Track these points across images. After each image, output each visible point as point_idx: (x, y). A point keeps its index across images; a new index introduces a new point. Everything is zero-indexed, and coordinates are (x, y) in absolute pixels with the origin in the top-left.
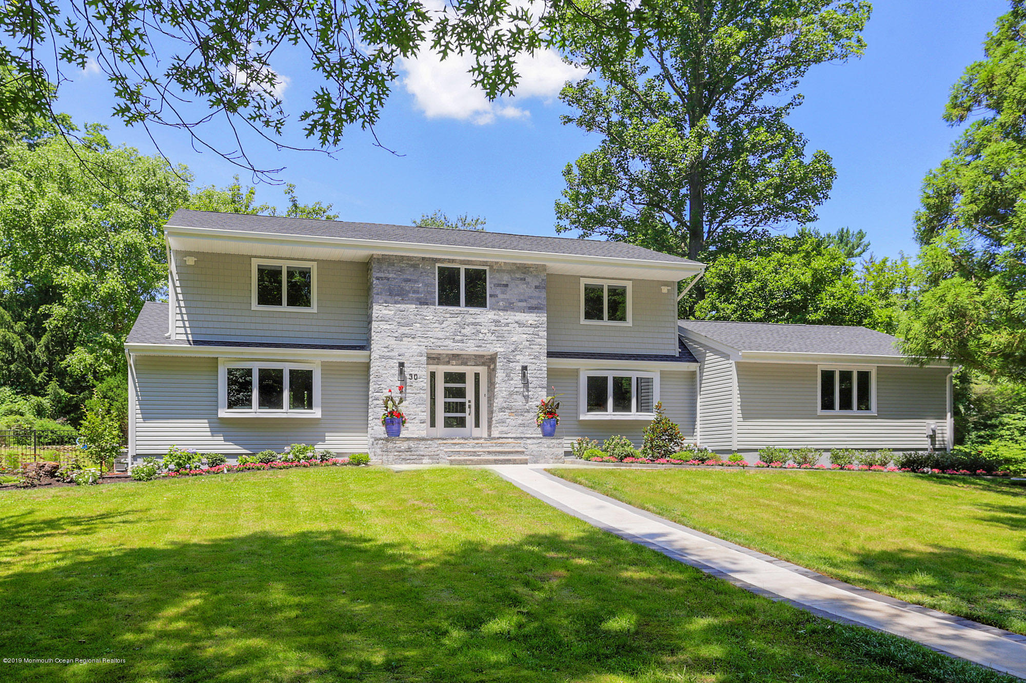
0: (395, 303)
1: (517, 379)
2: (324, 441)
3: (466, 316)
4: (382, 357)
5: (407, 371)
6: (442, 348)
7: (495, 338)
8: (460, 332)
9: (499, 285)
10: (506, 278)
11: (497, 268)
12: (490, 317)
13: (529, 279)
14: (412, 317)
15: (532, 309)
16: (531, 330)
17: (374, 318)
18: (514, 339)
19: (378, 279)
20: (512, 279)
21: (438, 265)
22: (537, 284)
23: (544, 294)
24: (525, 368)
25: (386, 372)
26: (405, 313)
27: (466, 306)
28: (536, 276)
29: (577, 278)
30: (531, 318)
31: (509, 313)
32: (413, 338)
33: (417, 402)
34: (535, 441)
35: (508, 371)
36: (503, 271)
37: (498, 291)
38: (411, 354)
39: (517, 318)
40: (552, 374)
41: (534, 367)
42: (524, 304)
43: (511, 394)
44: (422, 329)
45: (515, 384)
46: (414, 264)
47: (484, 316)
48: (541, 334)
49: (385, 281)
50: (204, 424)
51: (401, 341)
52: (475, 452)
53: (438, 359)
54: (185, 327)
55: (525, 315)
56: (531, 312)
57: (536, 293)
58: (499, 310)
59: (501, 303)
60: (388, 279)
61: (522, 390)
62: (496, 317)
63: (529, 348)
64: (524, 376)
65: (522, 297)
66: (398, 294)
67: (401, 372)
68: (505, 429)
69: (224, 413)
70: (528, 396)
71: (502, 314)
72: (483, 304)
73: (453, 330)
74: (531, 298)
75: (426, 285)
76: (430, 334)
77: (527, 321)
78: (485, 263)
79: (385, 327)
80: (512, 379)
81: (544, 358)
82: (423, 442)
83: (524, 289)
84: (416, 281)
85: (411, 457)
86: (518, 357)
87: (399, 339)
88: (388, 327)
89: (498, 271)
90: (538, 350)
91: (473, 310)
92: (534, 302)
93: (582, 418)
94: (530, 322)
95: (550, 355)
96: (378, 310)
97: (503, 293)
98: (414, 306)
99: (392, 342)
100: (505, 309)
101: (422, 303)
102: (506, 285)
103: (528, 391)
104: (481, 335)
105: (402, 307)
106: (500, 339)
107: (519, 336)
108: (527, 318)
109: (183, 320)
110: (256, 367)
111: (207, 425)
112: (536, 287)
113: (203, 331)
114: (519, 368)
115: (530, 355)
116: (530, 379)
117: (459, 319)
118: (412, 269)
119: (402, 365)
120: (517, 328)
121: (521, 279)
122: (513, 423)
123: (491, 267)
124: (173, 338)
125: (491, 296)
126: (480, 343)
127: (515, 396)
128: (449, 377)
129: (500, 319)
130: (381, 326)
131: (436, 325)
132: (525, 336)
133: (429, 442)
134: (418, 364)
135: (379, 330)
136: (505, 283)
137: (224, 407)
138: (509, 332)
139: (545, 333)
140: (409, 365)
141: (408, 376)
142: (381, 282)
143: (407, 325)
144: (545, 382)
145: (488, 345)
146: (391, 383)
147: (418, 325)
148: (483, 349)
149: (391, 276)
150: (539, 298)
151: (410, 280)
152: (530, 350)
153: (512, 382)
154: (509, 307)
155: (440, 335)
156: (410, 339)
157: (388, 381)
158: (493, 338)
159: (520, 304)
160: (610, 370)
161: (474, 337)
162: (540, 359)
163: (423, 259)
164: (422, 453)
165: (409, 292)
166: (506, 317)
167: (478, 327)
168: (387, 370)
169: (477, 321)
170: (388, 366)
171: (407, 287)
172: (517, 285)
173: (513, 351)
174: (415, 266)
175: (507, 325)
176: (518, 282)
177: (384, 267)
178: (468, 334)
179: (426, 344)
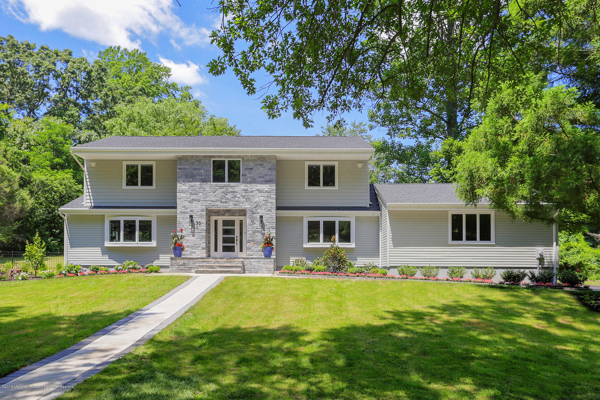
0: (189, 182)
1: (257, 224)
2: (159, 259)
3: (228, 187)
4: (181, 212)
5: (195, 220)
6: (214, 206)
7: (245, 200)
8: (225, 197)
9: (247, 169)
10: (251, 165)
11: (246, 159)
12: (242, 187)
13: (265, 164)
14: (198, 189)
15: (266, 182)
16: (266, 194)
17: (177, 191)
18: (256, 200)
19: (179, 169)
20: (255, 165)
21: (212, 159)
22: (270, 167)
23: (274, 173)
24: (261, 217)
25: (184, 221)
26: (194, 187)
27: (229, 182)
28: (269, 162)
29: (303, 162)
30: (266, 187)
31: (253, 184)
32: (199, 201)
33: (201, 237)
34: (256, 260)
35: (253, 219)
36: (250, 160)
37: (247, 172)
38: (197, 211)
39: (257, 188)
40: (279, 220)
41: (268, 216)
42: (262, 179)
43: (254, 232)
44: (204, 196)
45: (257, 227)
46: (199, 160)
47: (239, 187)
48: (272, 196)
49: (184, 170)
50: (99, 250)
51: (192, 203)
52: (212, 266)
53: (218, 212)
54: (90, 199)
55: (263, 185)
56: (266, 184)
57: (269, 173)
58: (247, 183)
59: (248, 179)
60: (185, 169)
61: (260, 230)
62: (246, 188)
63: (265, 205)
64: (262, 221)
65: (261, 175)
66: (190, 177)
67: (192, 221)
68: (251, 253)
69: (108, 244)
70: (264, 233)
71: (249, 186)
72: (238, 181)
73: (221, 196)
74: (266, 175)
75: (206, 171)
76: (208, 199)
77: (264, 189)
78: (239, 157)
79: (183, 196)
80: (255, 224)
81: (274, 211)
82: (191, 260)
83: (262, 170)
84: (200, 169)
85: (185, 269)
86: (258, 211)
87: (191, 202)
88: (185, 195)
89: (247, 161)
90: (271, 206)
91: (232, 184)
92: (268, 178)
93: (305, 246)
94: (266, 190)
95: (278, 208)
96: (181, 186)
97: (249, 173)
98: (199, 183)
99: (187, 204)
100: (251, 183)
101: (203, 182)
102: (252, 169)
103: (264, 230)
104: (237, 198)
105: (193, 184)
106: (248, 200)
107: (259, 198)
108: (264, 187)
109: (90, 196)
110: (122, 219)
111: (100, 250)
112: (269, 169)
113: (99, 201)
114: (259, 217)
115: (265, 209)
116: (265, 224)
117: (224, 190)
118: (198, 163)
119: (191, 217)
120: (258, 194)
121: (260, 165)
122: (255, 249)
123: (243, 158)
124: (85, 205)
125: (243, 175)
126: (236, 203)
127: (256, 234)
128: (225, 223)
129: (248, 188)
130: (181, 195)
131: (211, 193)
132: (262, 198)
133: (195, 260)
134: (201, 216)
135: (180, 197)
136: (250, 167)
137: (107, 240)
138: (253, 196)
139: (275, 196)
140: (196, 217)
141: (196, 223)
142: (181, 171)
143: (196, 194)
144: (274, 225)
145: (241, 204)
146: (186, 227)
147: (201, 194)
148: (238, 206)
149: (186, 167)
150: (271, 175)
151: (197, 169)
152: (265, 206)
153: (255, 225)
154: (253, 181)
155: (214, 199)
156: (197, 202)
157: (185, 226)
158: (244, 200)
159: (260, 179)
160: (322, 217)
161: (233, 200)
162: (272, 211)
163: (204, 156)
164: (191, 266)
165: (196, 175)
166: (251, 187)
167: (235, 194)
168: (184, 220)
169: (235, 190)
170: (184, 217)
171: (195, 172)
172: (258, 169)
173: (255, 207)
174: (200, 161)
175: (252, 192)
176: (258, 166)
177: (183, 162)
178: (229, 198)
179: (206, 204)
